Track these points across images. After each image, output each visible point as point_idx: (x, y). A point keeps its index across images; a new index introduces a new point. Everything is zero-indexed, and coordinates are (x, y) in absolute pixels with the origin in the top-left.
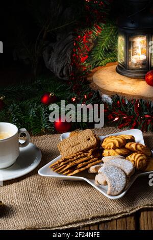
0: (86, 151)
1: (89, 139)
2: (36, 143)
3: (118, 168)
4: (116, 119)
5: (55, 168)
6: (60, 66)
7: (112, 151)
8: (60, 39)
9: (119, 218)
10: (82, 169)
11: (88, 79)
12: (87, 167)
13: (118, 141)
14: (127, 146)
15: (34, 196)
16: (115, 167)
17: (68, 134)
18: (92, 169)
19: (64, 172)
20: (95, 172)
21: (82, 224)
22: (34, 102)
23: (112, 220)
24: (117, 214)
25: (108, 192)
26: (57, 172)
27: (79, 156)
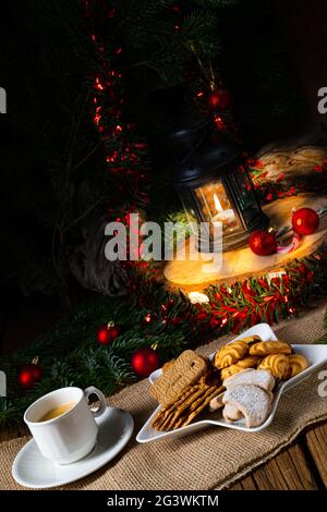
0: (196, 382)
1: (193, 364)
2: (117, 405)
3: (249, 385)
4: (224, 321)
5: (160, 424)
6: (106, 277)
7: (232, 368)
8: (88, 235)
9: (278, 454)
10: (199, 409)
11: (158, 279)
12: (205, 403)
13: (236, 349)
14: (252, 350)
15: (145, 475)
16: (243, 385)
17: (159, 372)
18: (214, 404)
19: (174, 425)
20: (219, 406)
21: (228, 482)
22: (87, 347)
23: (269, 460)
24: (273, 450)
25: (248, 425)
26: (164, 430)
27: (187, 394)
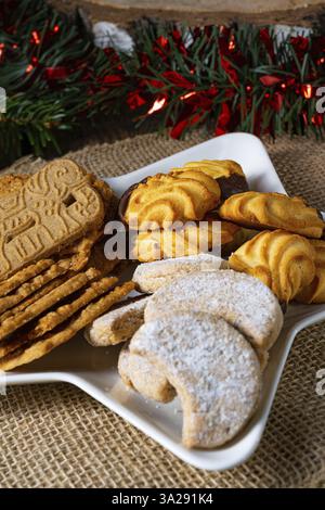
1: (71, 200)
10: (57, 338)
12: (78, 324)
13: (189, 194)
18: (102, 331)
20: (115, 341)
27: (38, 280)
